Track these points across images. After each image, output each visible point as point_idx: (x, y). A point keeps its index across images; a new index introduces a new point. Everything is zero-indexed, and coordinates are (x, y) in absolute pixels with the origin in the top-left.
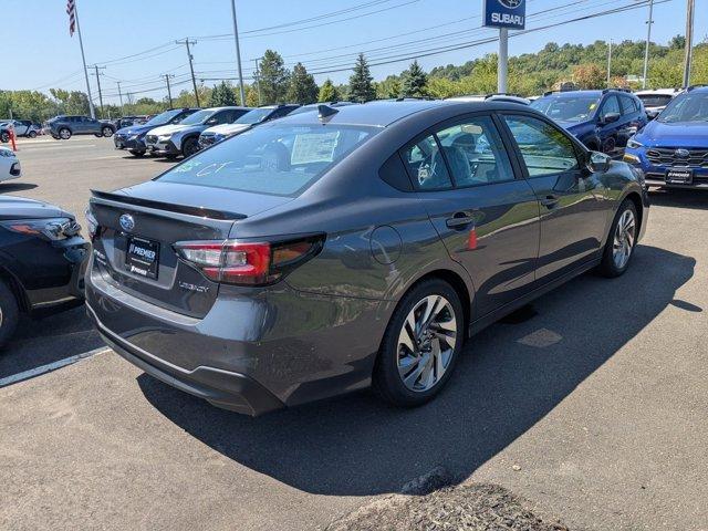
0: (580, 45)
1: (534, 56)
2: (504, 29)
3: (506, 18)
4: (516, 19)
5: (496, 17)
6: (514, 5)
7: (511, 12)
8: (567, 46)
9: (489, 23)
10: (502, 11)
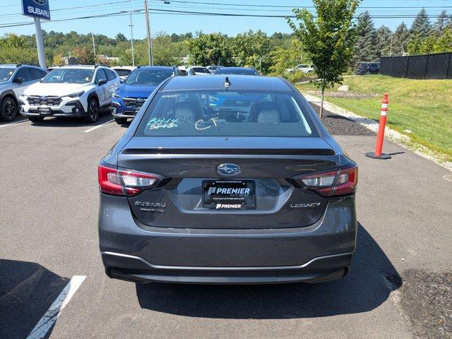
0: (61, 33)
1: (30, 37)
2: (37, 18)
3: (38, 11)
4: (44, 13)
5: (31, 9)
6: (41, 3)
7: (41, 8)
8: (52, 33)
9: (26, 13)
10: (35, 6)
